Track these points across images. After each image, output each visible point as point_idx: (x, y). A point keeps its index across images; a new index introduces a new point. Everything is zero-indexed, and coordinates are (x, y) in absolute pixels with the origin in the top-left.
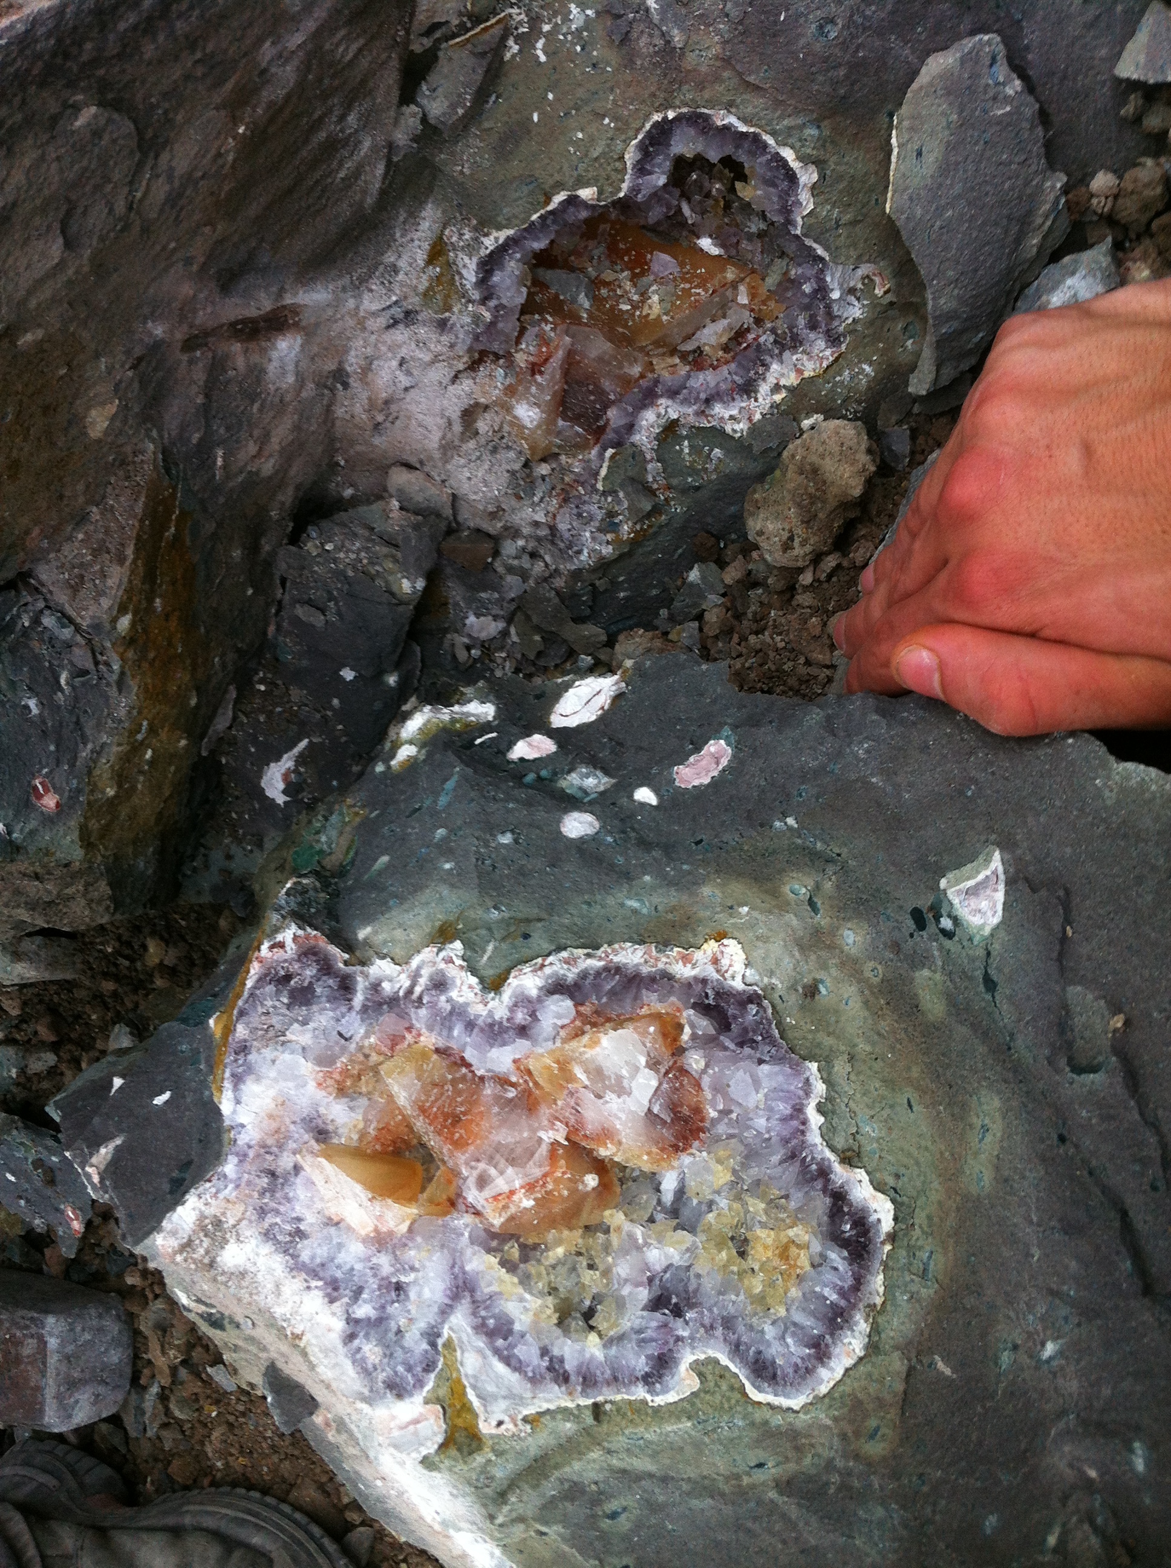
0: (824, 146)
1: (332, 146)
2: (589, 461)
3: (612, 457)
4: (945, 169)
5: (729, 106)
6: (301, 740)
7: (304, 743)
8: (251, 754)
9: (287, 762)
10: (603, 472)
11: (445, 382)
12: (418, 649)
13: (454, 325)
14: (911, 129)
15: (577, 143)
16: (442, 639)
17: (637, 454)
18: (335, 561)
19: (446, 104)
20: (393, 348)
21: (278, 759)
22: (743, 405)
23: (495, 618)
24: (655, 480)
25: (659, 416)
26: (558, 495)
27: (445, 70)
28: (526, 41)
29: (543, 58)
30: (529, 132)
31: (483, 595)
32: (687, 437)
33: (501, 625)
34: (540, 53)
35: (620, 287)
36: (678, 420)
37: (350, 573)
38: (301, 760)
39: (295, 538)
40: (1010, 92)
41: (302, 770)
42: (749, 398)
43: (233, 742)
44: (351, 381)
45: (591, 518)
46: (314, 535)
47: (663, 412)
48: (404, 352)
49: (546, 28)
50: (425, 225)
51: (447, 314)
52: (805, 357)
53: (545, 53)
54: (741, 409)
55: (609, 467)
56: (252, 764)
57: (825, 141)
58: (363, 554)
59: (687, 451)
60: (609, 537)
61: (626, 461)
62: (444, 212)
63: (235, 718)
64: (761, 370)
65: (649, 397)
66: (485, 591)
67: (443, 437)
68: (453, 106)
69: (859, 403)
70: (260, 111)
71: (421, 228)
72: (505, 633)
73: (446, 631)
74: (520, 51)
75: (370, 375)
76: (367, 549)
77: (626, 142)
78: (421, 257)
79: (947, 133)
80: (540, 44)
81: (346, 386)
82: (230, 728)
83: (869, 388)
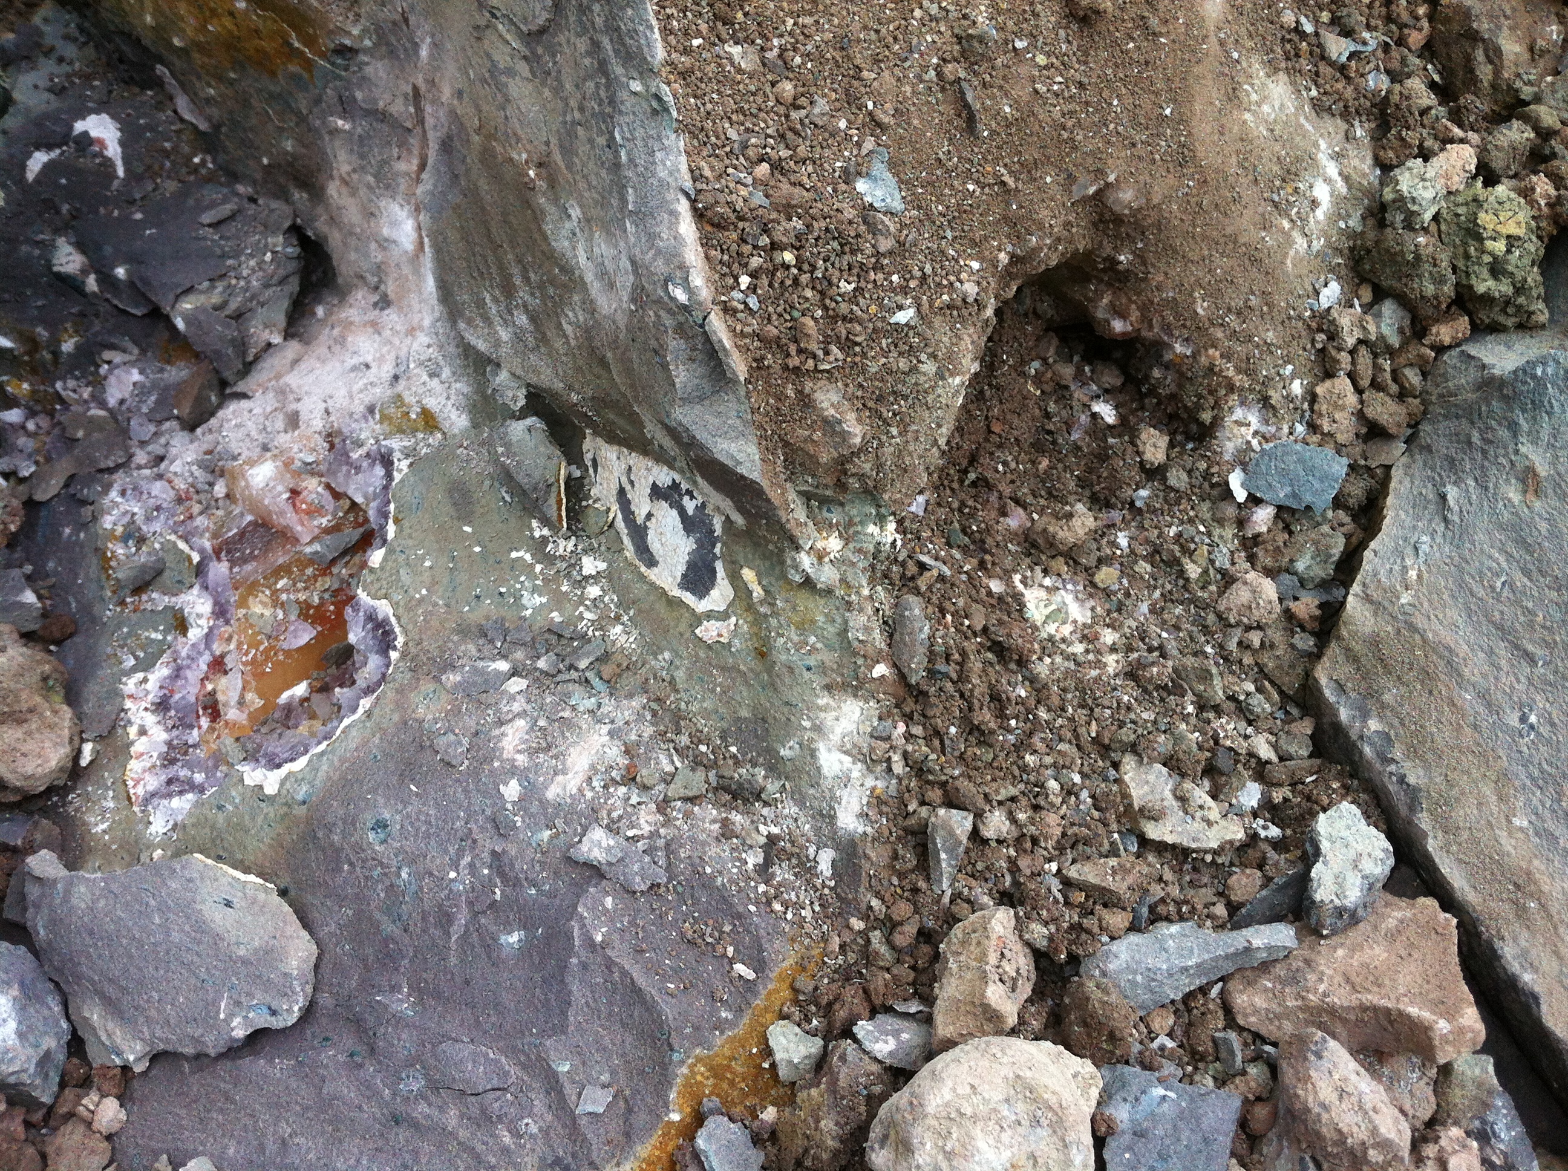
0: (286, 804)
1: (508, 290)
2: (202, 536)
3: (189, 559)
4: (201, 927)
5: (369, 714)
6: (126, 171)
7: (121, 172)
8: (138, 118)
9: (113, 150)
10: (182, 545)
11: (330, 402)
12: (138, 312)
13: (367, 421)
14: (254, 902)
15: (423, 559)
16: (136, 343)
17: (182, 586)
18: (252, 256)
19: (514, 439)
20: (381, 359)
21: (122, 143)
22: (150, 697)
23: (122, 402)
24: (151, 600)
25: (199, 616)
26: (187, 492)
27: (542, 449)
28: (539, 547)
29: (514, 555)
30: (459, 519)
31: (153, 398)
32: (165, 638)
33: (112, 402)
34: (521, 554)
35: (305, 589)
36: (185, 635)
37: (230, 262)
38: (108, 163)
39: (296, 231)
40: (236, 1021)
41: (97, 161)
42: (152, 704)
43: (159, 106)
44: (377, 312)
45: (148, 519)
46: (289, 250)
47: (199, 622)
48: (374, 370)
49: (538, 568)
50: (454, 415)
51: (378, 416)
52: (148, 765)
53: (518, 559)
54: (148, 693)
55: (182, 552)
56: (129, 115)
57: (289, 806)
58: (242, 283)
59: (153, 636)
60: (120, 530)
61: (180, 572)
62: (455, 435)
63: (182, 120)
64: (170, 723)
65: (221, 612)
66: (156, 402)
67: (292, 391)
68: (507, 445)
69: (77, 810)
70: (542, 200)
71: (454, 410)
72: (102, 404)
73: (143, 351)
74: (533, 538)
75: (371, 330)
76: (246, 290)
77: (395, 605)
78: (431, 403)
79: (233, 940)
80: (528, 557)
81: (375, 305)
82: (175, 112)
83: (84, 824)
